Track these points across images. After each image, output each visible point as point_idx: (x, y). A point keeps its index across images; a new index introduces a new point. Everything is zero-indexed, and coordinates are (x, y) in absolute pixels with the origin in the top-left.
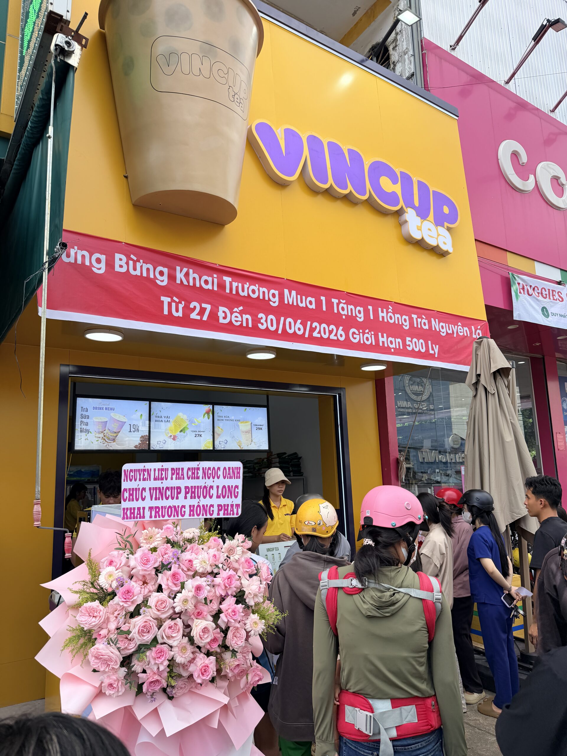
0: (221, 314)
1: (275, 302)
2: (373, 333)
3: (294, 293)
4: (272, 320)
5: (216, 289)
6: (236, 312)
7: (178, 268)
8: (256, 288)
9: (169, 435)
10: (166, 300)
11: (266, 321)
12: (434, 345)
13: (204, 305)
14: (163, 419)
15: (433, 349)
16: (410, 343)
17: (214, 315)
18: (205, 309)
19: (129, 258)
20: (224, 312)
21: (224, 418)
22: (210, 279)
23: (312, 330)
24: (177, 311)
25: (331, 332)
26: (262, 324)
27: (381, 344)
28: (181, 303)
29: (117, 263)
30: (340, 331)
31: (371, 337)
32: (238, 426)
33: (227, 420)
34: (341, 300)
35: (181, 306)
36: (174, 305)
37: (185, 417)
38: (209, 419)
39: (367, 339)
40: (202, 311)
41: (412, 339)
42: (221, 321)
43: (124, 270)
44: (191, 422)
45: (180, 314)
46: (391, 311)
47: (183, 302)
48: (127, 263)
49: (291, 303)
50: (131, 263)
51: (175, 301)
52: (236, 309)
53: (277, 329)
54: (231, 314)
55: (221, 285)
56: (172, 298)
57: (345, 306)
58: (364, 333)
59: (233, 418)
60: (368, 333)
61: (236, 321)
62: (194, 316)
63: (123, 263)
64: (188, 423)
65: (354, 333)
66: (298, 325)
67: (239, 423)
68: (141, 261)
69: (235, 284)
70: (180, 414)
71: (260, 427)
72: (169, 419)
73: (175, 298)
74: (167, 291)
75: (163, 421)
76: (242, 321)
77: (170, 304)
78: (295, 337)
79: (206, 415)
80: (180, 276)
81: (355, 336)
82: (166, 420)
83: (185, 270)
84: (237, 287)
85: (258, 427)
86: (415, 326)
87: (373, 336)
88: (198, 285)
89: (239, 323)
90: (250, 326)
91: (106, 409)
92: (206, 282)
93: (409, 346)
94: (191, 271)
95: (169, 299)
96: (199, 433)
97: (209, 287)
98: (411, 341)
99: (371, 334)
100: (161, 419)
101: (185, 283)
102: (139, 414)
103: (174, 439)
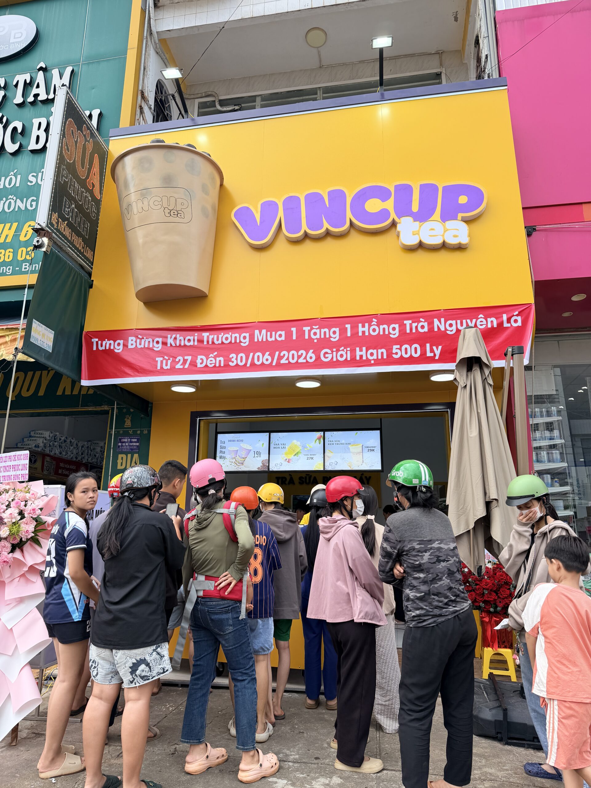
0: (199, 361)
1: (246, 343)
2: (349, 349)
3: (264, 331)
4: (241, 357)
5: (196, 343)
6: (211, 357)
7: (169, 336)
8: (228, 336)
9: (285, 459)
10: (159, 359)
11: (237, 359)
12: (434, 348)
13: (186, 358)
14: (280, 446)
15: (432, 351)
16: (398, 351)
17: (193, 364)
18: (187, 360)
19: (137, 337)
20: (202, 359)
21: (334, 443)
22: (192, 338)
23: (280, 358)
24: (166, 365)
25: (299, 357)
26: (233, 362)
27: (358, 358)
28: (170, 359)
29: (130, 342)
30: (311, 354)
31: (346, 353)
32: (349, 449)
33: (338, 444)
34: (314, 327)
35: (169, 362)
36: (164, 361)
37: (299, 443)
38: (320, 444)
39: (342, 356)
40: (185, 361)
41: (401, 347)
42: (199, 365)
43: (134, 346)
44: (304, 447)
45: (168, 367)
46: (376, 324)
47: (171, 359)
48: (136, 342)
49: (260, 340)
50: (138, 340)
51: (165, 359)
52: (211, 355)
53: (246, 364)
54: (207, 359)
55: (201, 341)
56: (163, 357)
57: (318, 331)
58: (338, 351)
59: (343, 442)
60: (343, 350)
61: (211, 364)
62: (178, 366)
63: (133, 342)
64: (301, 448)
65: (326, 353)
66: (267, 356)
67: (350, 446)
68: (145, 338)
69: (211, 337)
70: (295, 441)
71: (372, 448)
72: (284, 446)
73: (166, 357)
74: (160, 353)
75: (280, 448)
76: (216, 363)
77: (162, 362)
78: (263, 367)
79: (318, 440)
80: (170, 341)
81: (327, 355)
82: (282, 446)
83: (174, 336)
84: (213, 339)
85: (370, 449)
86: (408, 331)
87: (349, 352)
88: (182, 344)
89: (213, 365)
90: (222, 365)
91: (237, 441)
92: (189, 340)
93: (396, 353)
94: (178, 336)
95: (161, 359)
96: (311, 456)
97: (191, 343)
98: (400, 349)
99: (347, 351)
100: (278, 446)
101: (174, 345)
102: (261, 443)
103: (288, 462)
